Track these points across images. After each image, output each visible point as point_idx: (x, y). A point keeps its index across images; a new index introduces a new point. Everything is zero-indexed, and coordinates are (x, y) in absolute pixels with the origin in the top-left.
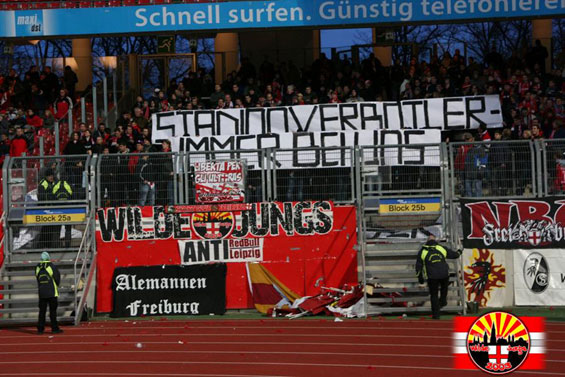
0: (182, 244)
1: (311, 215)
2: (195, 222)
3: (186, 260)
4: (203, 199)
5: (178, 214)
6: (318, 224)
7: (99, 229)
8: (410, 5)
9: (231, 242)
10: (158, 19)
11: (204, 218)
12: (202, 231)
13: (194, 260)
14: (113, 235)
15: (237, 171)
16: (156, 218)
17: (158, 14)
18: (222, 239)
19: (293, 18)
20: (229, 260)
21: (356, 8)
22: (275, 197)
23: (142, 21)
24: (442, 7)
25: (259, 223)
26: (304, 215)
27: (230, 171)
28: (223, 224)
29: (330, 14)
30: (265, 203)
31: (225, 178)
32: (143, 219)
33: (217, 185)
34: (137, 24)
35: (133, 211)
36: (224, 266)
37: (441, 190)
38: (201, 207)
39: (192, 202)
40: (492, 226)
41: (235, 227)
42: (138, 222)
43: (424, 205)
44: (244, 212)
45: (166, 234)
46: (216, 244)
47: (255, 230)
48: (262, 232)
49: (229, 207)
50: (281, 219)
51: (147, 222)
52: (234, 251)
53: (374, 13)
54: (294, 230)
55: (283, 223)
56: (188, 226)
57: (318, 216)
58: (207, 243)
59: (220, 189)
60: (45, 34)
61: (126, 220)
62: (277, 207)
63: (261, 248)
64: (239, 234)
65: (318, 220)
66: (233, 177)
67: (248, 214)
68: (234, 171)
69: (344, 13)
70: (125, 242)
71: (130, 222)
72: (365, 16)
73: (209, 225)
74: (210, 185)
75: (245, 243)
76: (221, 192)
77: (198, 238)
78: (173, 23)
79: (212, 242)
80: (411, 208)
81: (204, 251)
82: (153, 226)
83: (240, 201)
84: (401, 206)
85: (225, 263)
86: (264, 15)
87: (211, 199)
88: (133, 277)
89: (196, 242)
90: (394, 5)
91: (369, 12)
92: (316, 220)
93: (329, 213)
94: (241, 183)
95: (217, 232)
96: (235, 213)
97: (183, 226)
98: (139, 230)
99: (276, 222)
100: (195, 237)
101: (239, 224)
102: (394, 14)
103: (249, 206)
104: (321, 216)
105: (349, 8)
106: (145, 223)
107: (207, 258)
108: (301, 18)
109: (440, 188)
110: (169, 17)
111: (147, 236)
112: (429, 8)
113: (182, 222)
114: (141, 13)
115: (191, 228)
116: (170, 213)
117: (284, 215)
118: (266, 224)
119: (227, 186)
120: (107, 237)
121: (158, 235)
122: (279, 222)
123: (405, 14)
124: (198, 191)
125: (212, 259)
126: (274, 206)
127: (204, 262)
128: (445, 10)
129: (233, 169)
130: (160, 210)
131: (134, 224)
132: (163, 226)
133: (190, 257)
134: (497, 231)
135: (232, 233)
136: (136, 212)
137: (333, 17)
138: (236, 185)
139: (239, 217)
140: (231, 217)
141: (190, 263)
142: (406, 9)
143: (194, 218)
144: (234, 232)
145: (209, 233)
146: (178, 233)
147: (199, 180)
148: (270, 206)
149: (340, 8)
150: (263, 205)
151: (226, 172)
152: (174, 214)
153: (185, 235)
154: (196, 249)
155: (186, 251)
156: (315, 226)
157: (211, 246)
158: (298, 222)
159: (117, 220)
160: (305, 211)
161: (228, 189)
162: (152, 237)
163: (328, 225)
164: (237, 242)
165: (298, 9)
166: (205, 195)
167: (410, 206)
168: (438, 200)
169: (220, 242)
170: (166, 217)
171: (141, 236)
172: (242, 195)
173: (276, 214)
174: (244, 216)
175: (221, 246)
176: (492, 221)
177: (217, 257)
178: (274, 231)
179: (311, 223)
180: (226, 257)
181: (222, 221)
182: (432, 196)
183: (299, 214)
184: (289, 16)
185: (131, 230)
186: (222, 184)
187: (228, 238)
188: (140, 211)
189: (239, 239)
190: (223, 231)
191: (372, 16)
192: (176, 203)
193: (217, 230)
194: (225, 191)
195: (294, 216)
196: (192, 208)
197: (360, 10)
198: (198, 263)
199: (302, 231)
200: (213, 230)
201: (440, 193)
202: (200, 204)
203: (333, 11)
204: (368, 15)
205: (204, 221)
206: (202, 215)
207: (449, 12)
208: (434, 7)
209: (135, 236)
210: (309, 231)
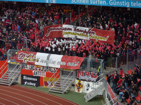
0: (33, 71)
7: (21, 66)
8: (129, 3)
12: (36, 69)
13: (35, 75)
20: (40, 76)
21: (117, 2)
25: (45, 69)
32: (28, 65)
36: (40, 77)
40: (81, 76)
46: (39, 72)
48: (45, 71)
52: (41, 74)
54: (50, 72)
60: (54, 3)
63: (45, 74)
64: (42, 71)
69: (115, 4)
70: (25, 69)
72: (119, 5)
73: (37, 68)
75: (43, 73)
80: (69, 70)
81: (37, 73)
82: (29, 67)
86: (98, 2)
88: (26, 77)
90: (125, 3)
91: (120, 4)
92: (54, 70)
97: (34, 68)
98: (27, 68)
99: (47, 69)
100: (35, 70)
101: (42, 69)
102: (125, 5)
105: (115, 2)
108: (105, 4)
113: (33, 67)
118: (46, 70)
120: (22, 68)
121: (30, 69)
123: (128, 5)
127: (37, 76)
128: (136, 5)
131: (26, 66)
132: (30, 67)
134: (81, 77)
140: (41, 67)
144: (41, 70)
149: (114, 2)
152: (32, 65)
153: (34, 70)
154: (35, 73)
157: (38, 73)
158: (51, 70)
159: (24, 65)
165: (105, 1)
174: (43, 67)
175: (39, 73)
176: (81, 75)
178: (47, 71)
179: (53, 70)
183: (51, 68)
184: (103, 3)
189: (42, 72)
190: (40, 70)
191: (121, 5)
198: (36, 76)
203: (112, 3)
204: (120, 5)
207: (137, 6)
208: (134, 4)
209: (26, 68)
210: (53, 72)
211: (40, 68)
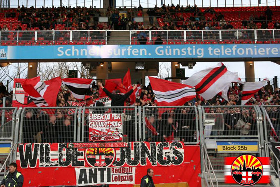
0: (78, 170)
1: (168, 152)
2: (87, 155)
3: (80, 182)
4: (94, 139)
5: (76, 149)
6: (174, 158)
7: (19, 158)
8: (202, 50)
9: (113, 169)
10: (70, 52)
11: (94, 152)
12: (93, 161)
13: (86, 182)
14: (29, 163)
15: (118, 120)
16: (60, 151)
17: (70, 50)
18: (107, 167)
19: (141, 54)
20: (111, 183)
21: (175, 50)
22: (144, 138)
23: (61, 53)
24: (219, 51)
25: (132, 156)
26: (164, 151)
27: (114, 120)
28: (107, 157)
29: (161, 53)
30: (137, 142)
31: (109, 124)
32: (51, 152)
33: (104, 129)
34: (58, 55)
35: (44, 146)
37: (258, 136)
38: (92, 144)
39: (86, 140)
41: (116, 159)
42: (47, 154)
43: (246, 146)
44: (122, 148)
45: (66, 163)
46: (102, 170)
47: (129, 161)
48: (135, 163)
49: (112, 144)
50: (148, 154)
51: (54, 155)
52: (114, 176)
53: (184, 53)
54: (157, 162)
55: (149, 157)
56: (83, 157)
57: (174, 153)
58: (96, 169)
59: (106, 132)
60: (8, 58)
61: (39, 153)
62: (146, 145)
63: (133, 174)
64: (118, 164)
65: (174, 155)
66: (115, 124)
67: (125, 150)
68: (116, 120)
69: (168, 52)
70: (37, 168)
71: (42, 154)
72: (179, 54)
73: (97, 157)
74: (100, 129)
75: (122, 170)
76: (106, 134)
77: (89, 166)
78: (78, 54)
79: (99, 169)
80: (237, 148)
81: (93, 175)
82: (58, 157)
83: (120, 141)
84: (230, 146)
85: (108, 185)
86: (126, 52)
87: (100, 139)
89: (87, 169)
90: (194, 49)
91: (181, 52)
92: (172, 155)
93: (181, 151)
94: (121, 128)
95: (103, 162)
96: (116, 149)
97: (79, 157)
98: (47, 160)
99: (143, 155)
100: (87, 165)
101: (119, 157)
102: (194, 54)
103: (126, 145)
104: (176, 152)
105: (171, 50)
106: (52, 155)
107: (95, 181)
108: (145, 54)
109: (257, 135)
110: (76, 52)
111: (53, 164)
112: (212, 51)
113: (78, 154)
114: (61, 49)
115: (85, 159)
116: (71, 148)
117: (150, 151)
118: (137, 157)
119: (111, 130)
120: (24, 165)
121: (61, 163)
122: (146, 156)
123: (200, 54)
124: (90, 133)
125: (99, 182)
126: (143, 145)
127: (93, 183)
128: (221, 52)
129: (115, 118)
130: (64, 146)
131: (44, 156)
132: (65, 157)
133: (83, 179)
135: (113, 163)
136: (46, 147)
137: (162, 54)
138: (117, 129)
139: (119, 152)
140: (113, 152)
141: (83, 184)
142: (200, 51)
143: (87, 152)
144: (115, 162)
145: (97, 162)
146: (75, 162)
147: (91, 126)
148: (140, 145)
149: (166, 50)
150: (135, 144)
151: (110, 120)
152: (73, 149)
153: (80, 164)
154: (88, 174)
155: (81, 176)
156: (172, 159)
157: (99, 172)
158: (160, 156)
159: (33, 153)
160: (164, 149)
161: (111, 132)
162: (57, 165)
163: (180, 158)
164: (116, 170)
165: (144, 49)
166: (95, 136)
167: (237, 147)
168: (255, 143)
169: (105, 169)
170: (68, 151)
171: (49, 164)
172: (121, 136)
173: (144, 150)
174: (122, 151)
175: (105, 172)
177: (102, 180)
178: (143, 162)
179: (169, 157)
180: (109, 180)
181: (107, 155)
182: (252, 140)
183: (161, 151)
184: (139, 53)
185: (42, 160)
186: (107, 129)
187: (110, 166)
188: (49, 147)
189: (118, 167)
190: (107, 161)
191: (182, 54)
192: (75, 141)
193: (103, 160)
194: (110, 133)
195: (157, 152)
196: (86, 144)
197: (177, 51)
198: (88, 184)
199: (163, 162)
200: (100, 160)
201: (257, 138)
202: (92, 142)
203: (162, 51)
205: (94, 155)
206: (93, 150)
207: (223, 54)
208: (215, 51)
209: (45, 164)
210: (168, 163)
211: (111, 154)
